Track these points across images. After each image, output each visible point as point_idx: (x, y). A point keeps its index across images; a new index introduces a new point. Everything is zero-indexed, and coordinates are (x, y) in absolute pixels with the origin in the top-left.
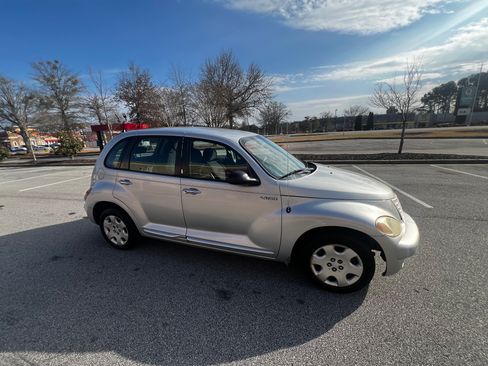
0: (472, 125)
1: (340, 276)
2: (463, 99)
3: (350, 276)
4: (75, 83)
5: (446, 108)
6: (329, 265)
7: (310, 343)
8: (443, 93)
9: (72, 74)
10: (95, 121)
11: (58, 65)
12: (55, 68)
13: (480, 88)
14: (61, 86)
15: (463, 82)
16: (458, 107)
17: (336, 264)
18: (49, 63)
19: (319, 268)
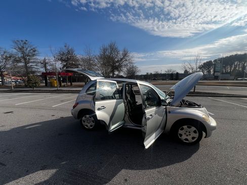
0: (221, 80)
1: (189, 138)
2: (217, 68)
3: (193, 138)
4: (34, 51)
5: (209, 72)
6: (185, 134)
7: (185, 161)
8: (207, 65)
9: (34, 47)
10: (43, 70)
11: (27, 42)
12: (25, 43)
13: (223, 64)
14: (27, 52)
15: (215, 61)
16: (215, 71)
17: (188, 133)
18: (22, 41)
19: (181, 135)
